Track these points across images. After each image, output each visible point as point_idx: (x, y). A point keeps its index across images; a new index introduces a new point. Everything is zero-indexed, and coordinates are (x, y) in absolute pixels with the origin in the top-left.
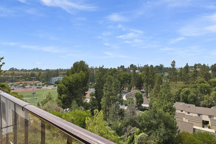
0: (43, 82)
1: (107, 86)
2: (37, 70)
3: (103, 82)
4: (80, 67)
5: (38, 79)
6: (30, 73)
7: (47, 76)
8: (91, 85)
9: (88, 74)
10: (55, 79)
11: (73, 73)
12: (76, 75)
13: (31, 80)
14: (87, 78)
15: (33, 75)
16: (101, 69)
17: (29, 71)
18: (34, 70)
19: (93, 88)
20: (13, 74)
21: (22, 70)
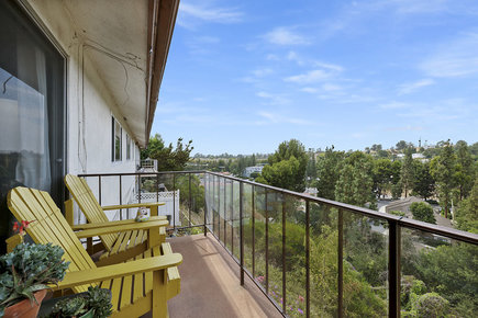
0: (235, 174)
1: (342, 185)
2: (227, 156)
3: (334, 177)
4: (290, 150)
5: (227, 170)
6: (217, 160)
7: (240, 166)
8: (310, 181)
9: (304, 163)
10: (250, 170)
11: (279, 161)
12: (283, 163)
13: (219, 170)
14: (303, 168)
15: (221, 163)
16: (329, 153)
17: (217, 157)
18: (222, 156)
19: (313, 187)
20: (198, 162)
21: (208, 157)
